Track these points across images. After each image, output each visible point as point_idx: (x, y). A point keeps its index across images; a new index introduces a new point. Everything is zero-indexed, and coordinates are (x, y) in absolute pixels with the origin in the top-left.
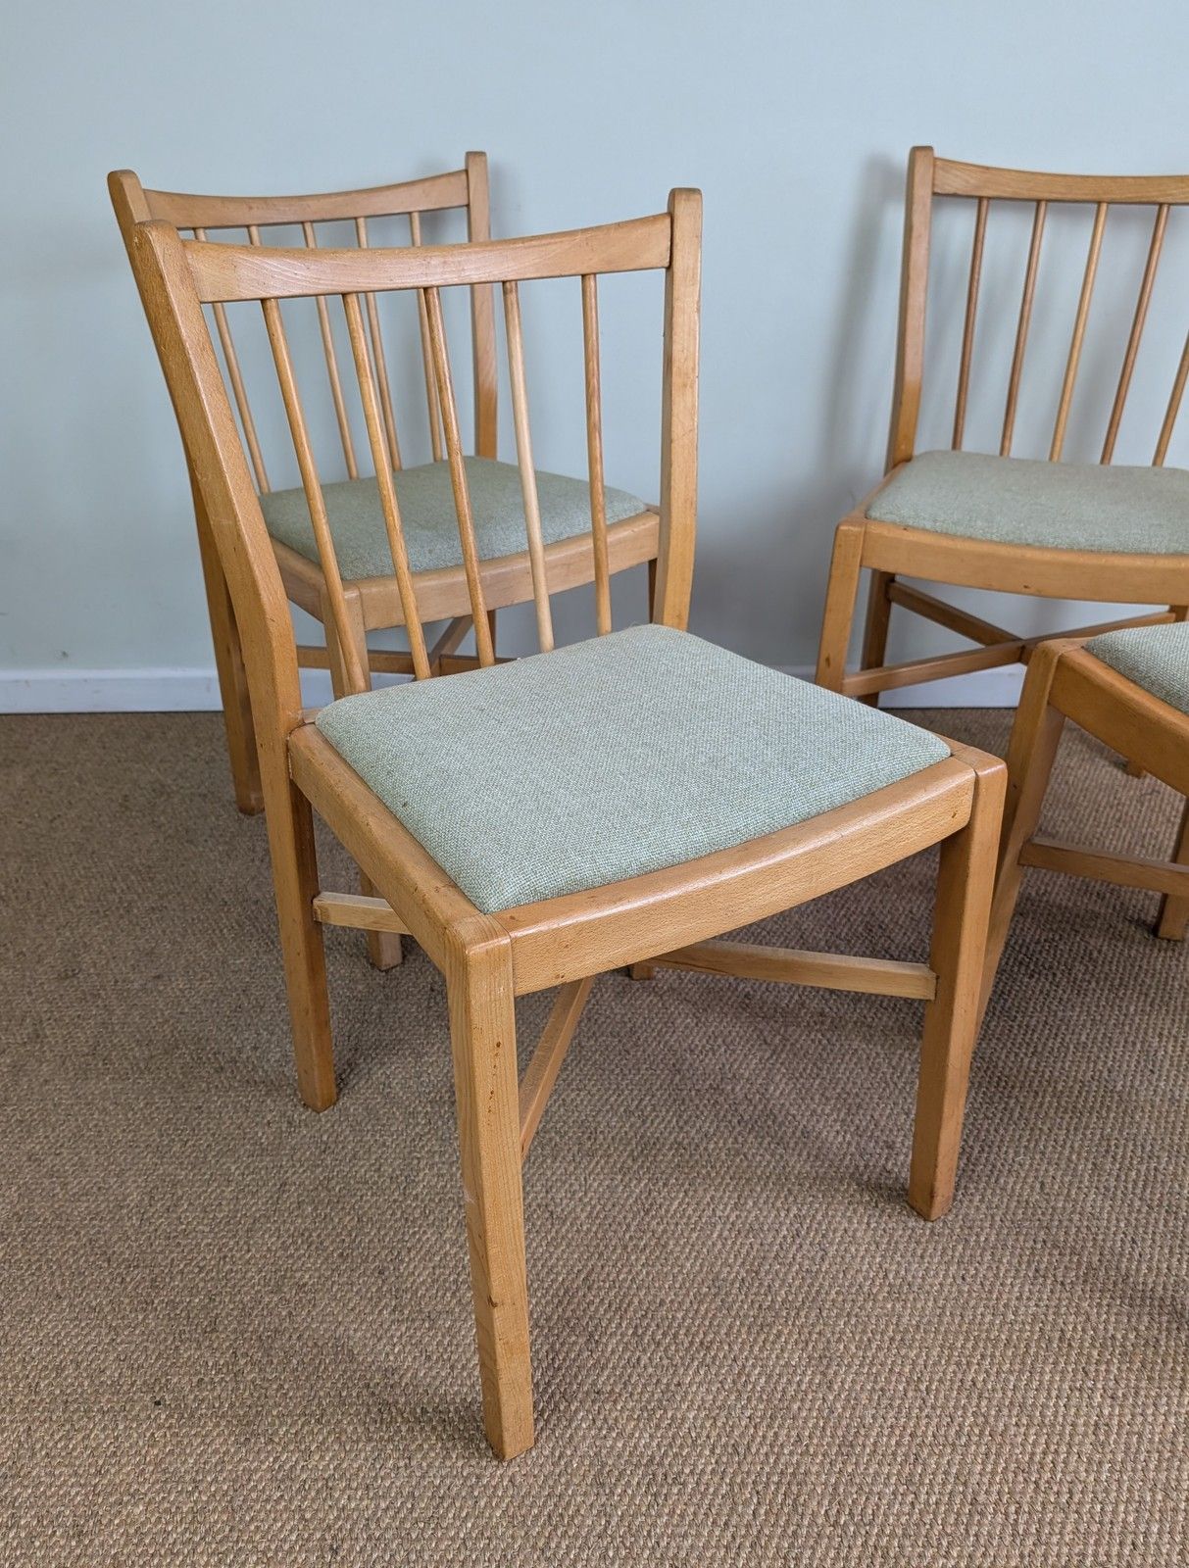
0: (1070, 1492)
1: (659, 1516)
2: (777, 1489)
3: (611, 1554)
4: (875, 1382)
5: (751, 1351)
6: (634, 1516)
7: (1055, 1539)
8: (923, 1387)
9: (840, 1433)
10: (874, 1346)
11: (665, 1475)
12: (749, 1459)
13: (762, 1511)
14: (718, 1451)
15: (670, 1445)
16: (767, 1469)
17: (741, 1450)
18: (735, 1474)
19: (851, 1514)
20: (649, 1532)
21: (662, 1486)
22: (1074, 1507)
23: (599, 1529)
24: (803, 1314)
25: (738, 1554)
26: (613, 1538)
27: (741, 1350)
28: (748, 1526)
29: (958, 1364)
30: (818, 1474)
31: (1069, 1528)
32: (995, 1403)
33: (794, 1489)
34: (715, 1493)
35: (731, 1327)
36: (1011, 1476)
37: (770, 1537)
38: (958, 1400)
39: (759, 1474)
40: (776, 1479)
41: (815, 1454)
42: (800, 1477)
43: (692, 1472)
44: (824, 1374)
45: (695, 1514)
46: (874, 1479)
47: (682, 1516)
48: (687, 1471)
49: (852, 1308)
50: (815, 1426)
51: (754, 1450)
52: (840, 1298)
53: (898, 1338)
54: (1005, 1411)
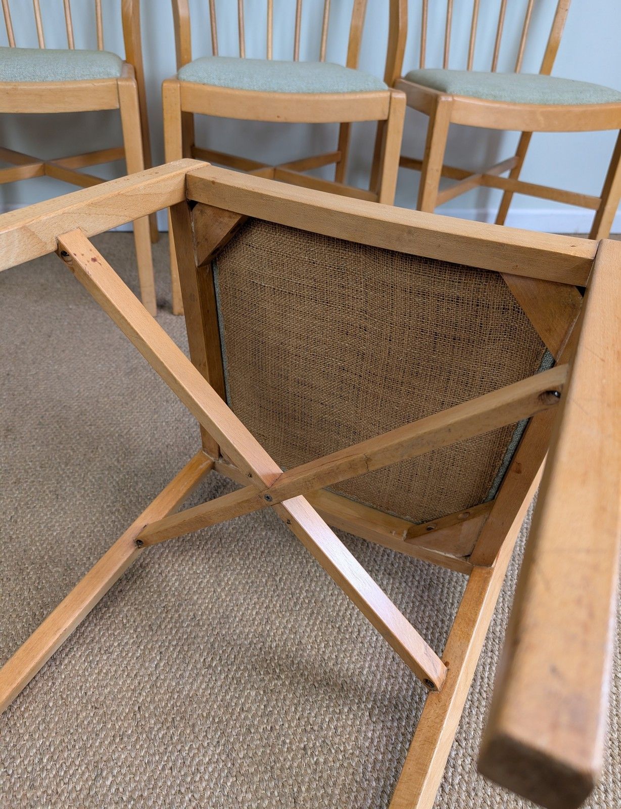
0: (359, 631)
1: (90, 675)
2: (174, 650)
3: (51, 704)
4: (249, 578)
5: (173, 567)
6: (73, 677)
7: (346, 661)
8: (278, 579)
9: (221, 611)
10: (251, 558)
11: (100, 649)
12: (159, 633)
13: (162, 664)
14: (139, 630)
15: (108, 629)
16: (170, 637)
17: (155, 628)
18: (148, 643)
19: (220, 659)
20: (81, 687)
21: (97, 655)
22: (360, 640)
23: (46, 688)
24: (209, 543)
25: (140, 694)
26: (55, 693)
27: (167, 567)
28: (150, 675)
29: (301, 563)
30: (203, 637)
31: (356, 653)
32: (320, 583)
33: (186, 648)
34: (132, 657)
35: (162, 554)
36: (324, 625)
37: (165, 680)
38: (298, 584)
39: (164, 641)
40: (174, 643)
41: (203, 625)
42: (190, 641)
43: (119, 645)
44: (217, 576)
45: (116, 671)
46: (239, 636)
47: (106, 674)
48: (116, 644)
49: (240, 537)
50: (206, 608)
51: (163, 627)
52: (235, 532)
53: (266, 551)
54: (325, 588)
